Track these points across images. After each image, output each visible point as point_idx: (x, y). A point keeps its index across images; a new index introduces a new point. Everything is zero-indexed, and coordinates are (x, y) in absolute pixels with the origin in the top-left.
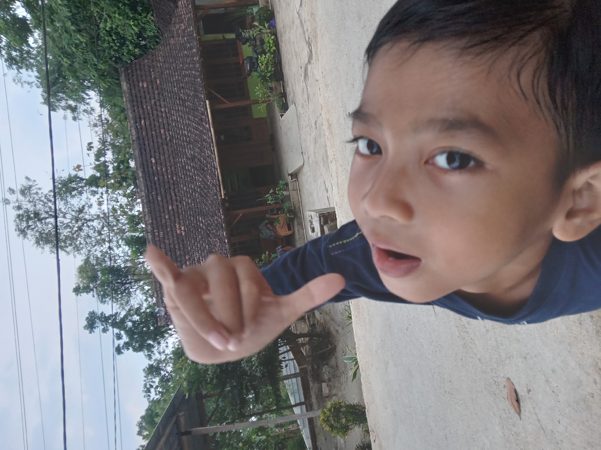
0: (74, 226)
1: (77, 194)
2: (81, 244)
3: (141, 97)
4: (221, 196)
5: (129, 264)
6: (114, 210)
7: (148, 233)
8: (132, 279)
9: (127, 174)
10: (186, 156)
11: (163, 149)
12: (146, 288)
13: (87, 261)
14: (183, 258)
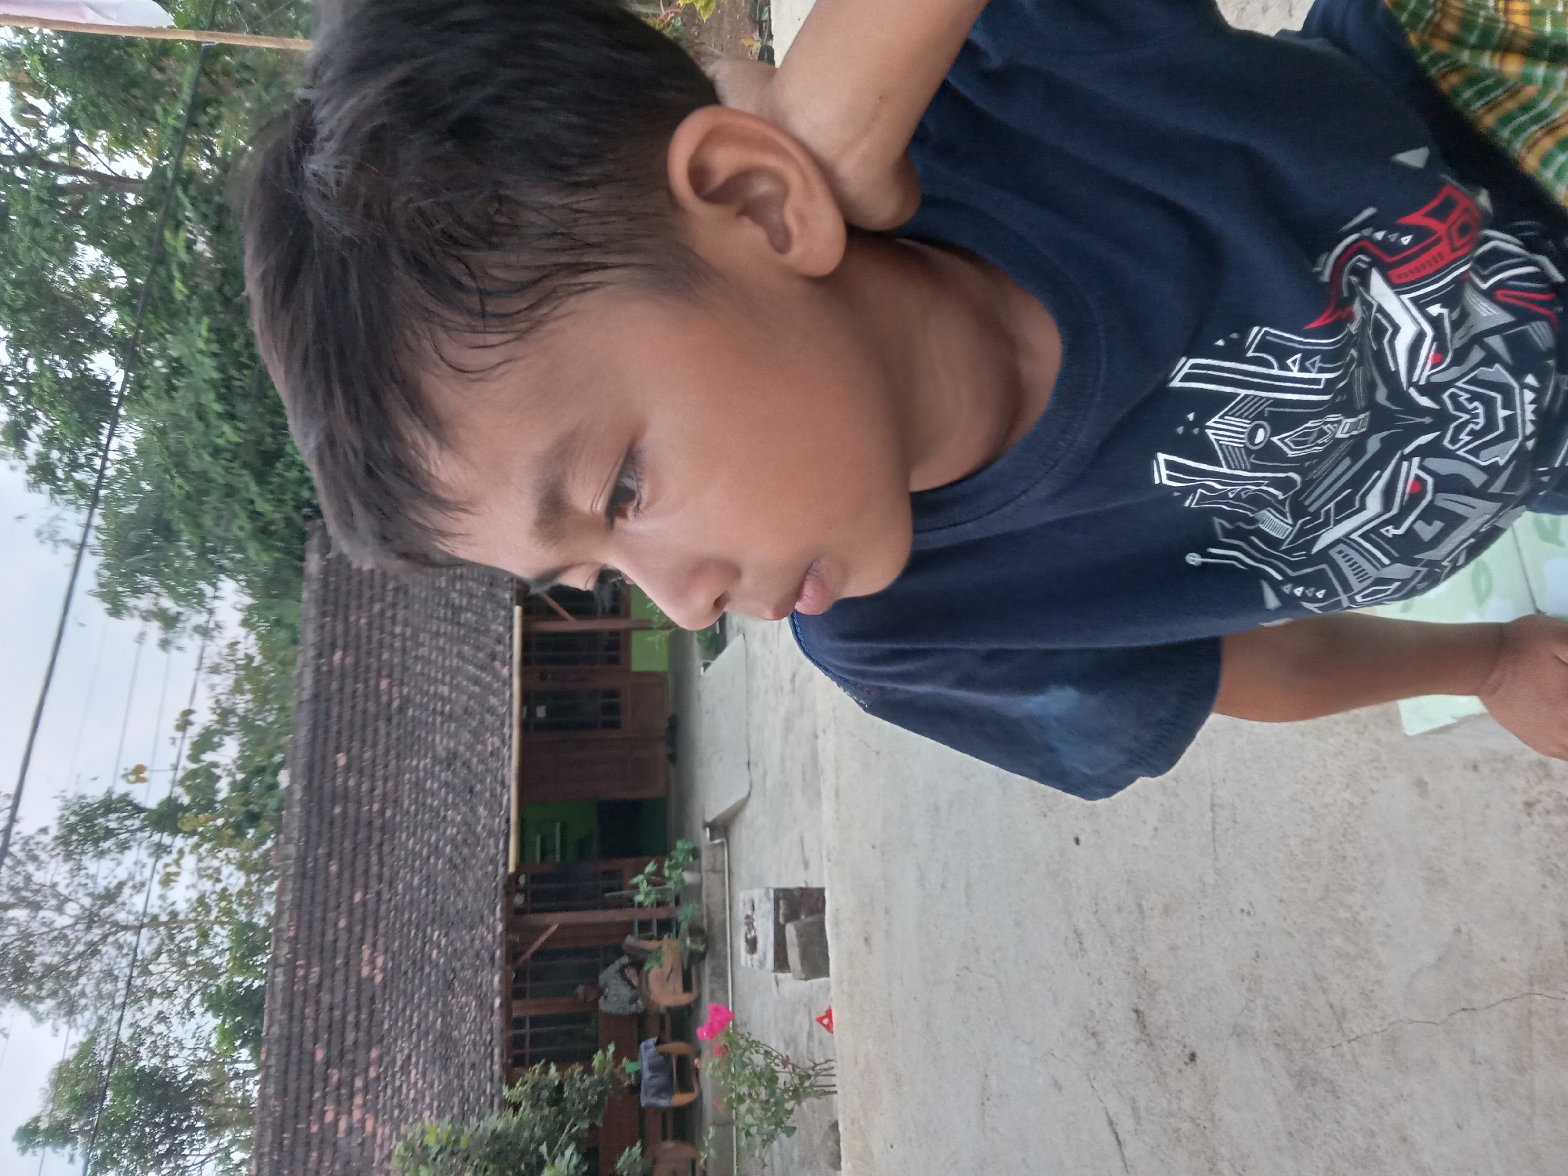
0: (78, 940)
1: (113, 847)
2: (83, 994)
3: (348, 593)
4: (506, 864)
5: (205, 1075)
6: (201, 900)
7: (276, 967)
8: (198, 1117)
9: (265, 806)
10: (434, 751)
11: (376, 731)
12: (237, 1156)
13: (86, 1050)
14: (362, 1052)
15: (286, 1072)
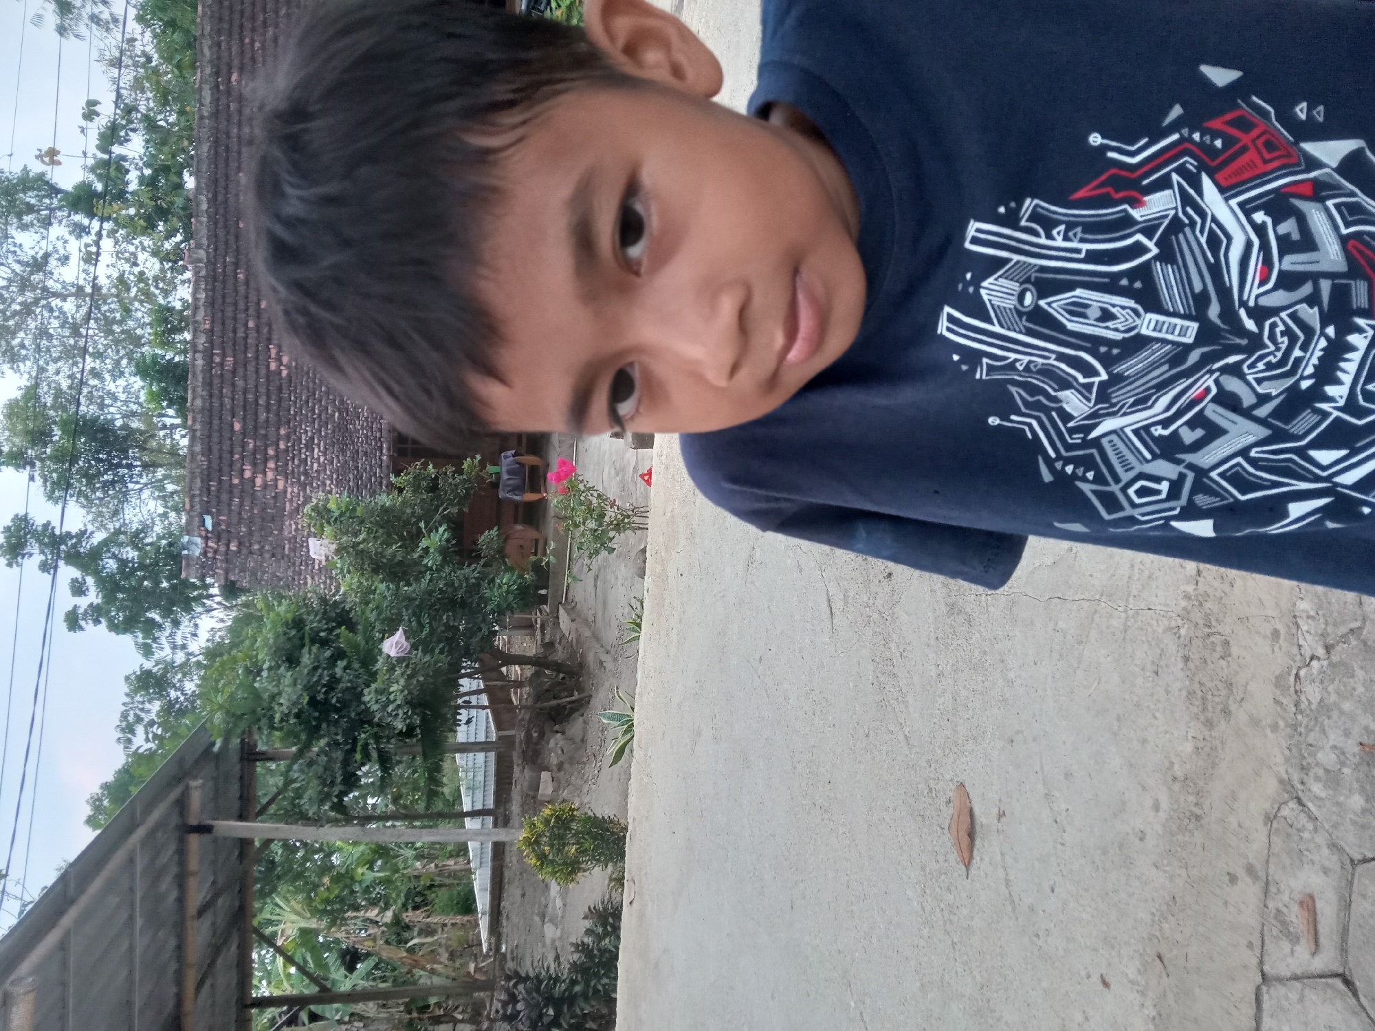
0: (13, 300)
1: (35, 222)
2: (22, 346)
5: (135, 424)
6: (121, 280)
7: (195, 352)
8: (135, 459)
9: (172, 203)
12: (170, 487)
13: (31, 393)
14: (272, 430)
15: (209, 437)
